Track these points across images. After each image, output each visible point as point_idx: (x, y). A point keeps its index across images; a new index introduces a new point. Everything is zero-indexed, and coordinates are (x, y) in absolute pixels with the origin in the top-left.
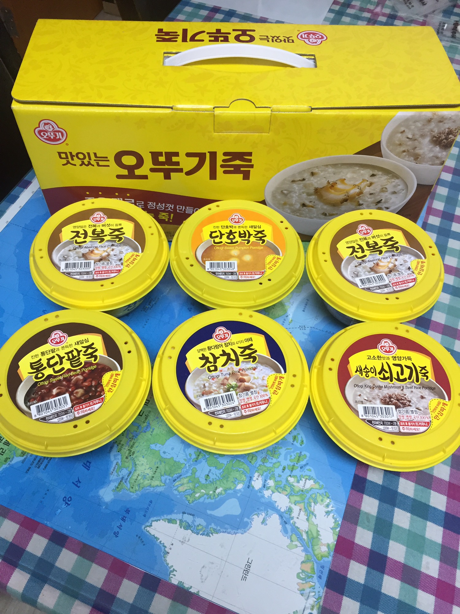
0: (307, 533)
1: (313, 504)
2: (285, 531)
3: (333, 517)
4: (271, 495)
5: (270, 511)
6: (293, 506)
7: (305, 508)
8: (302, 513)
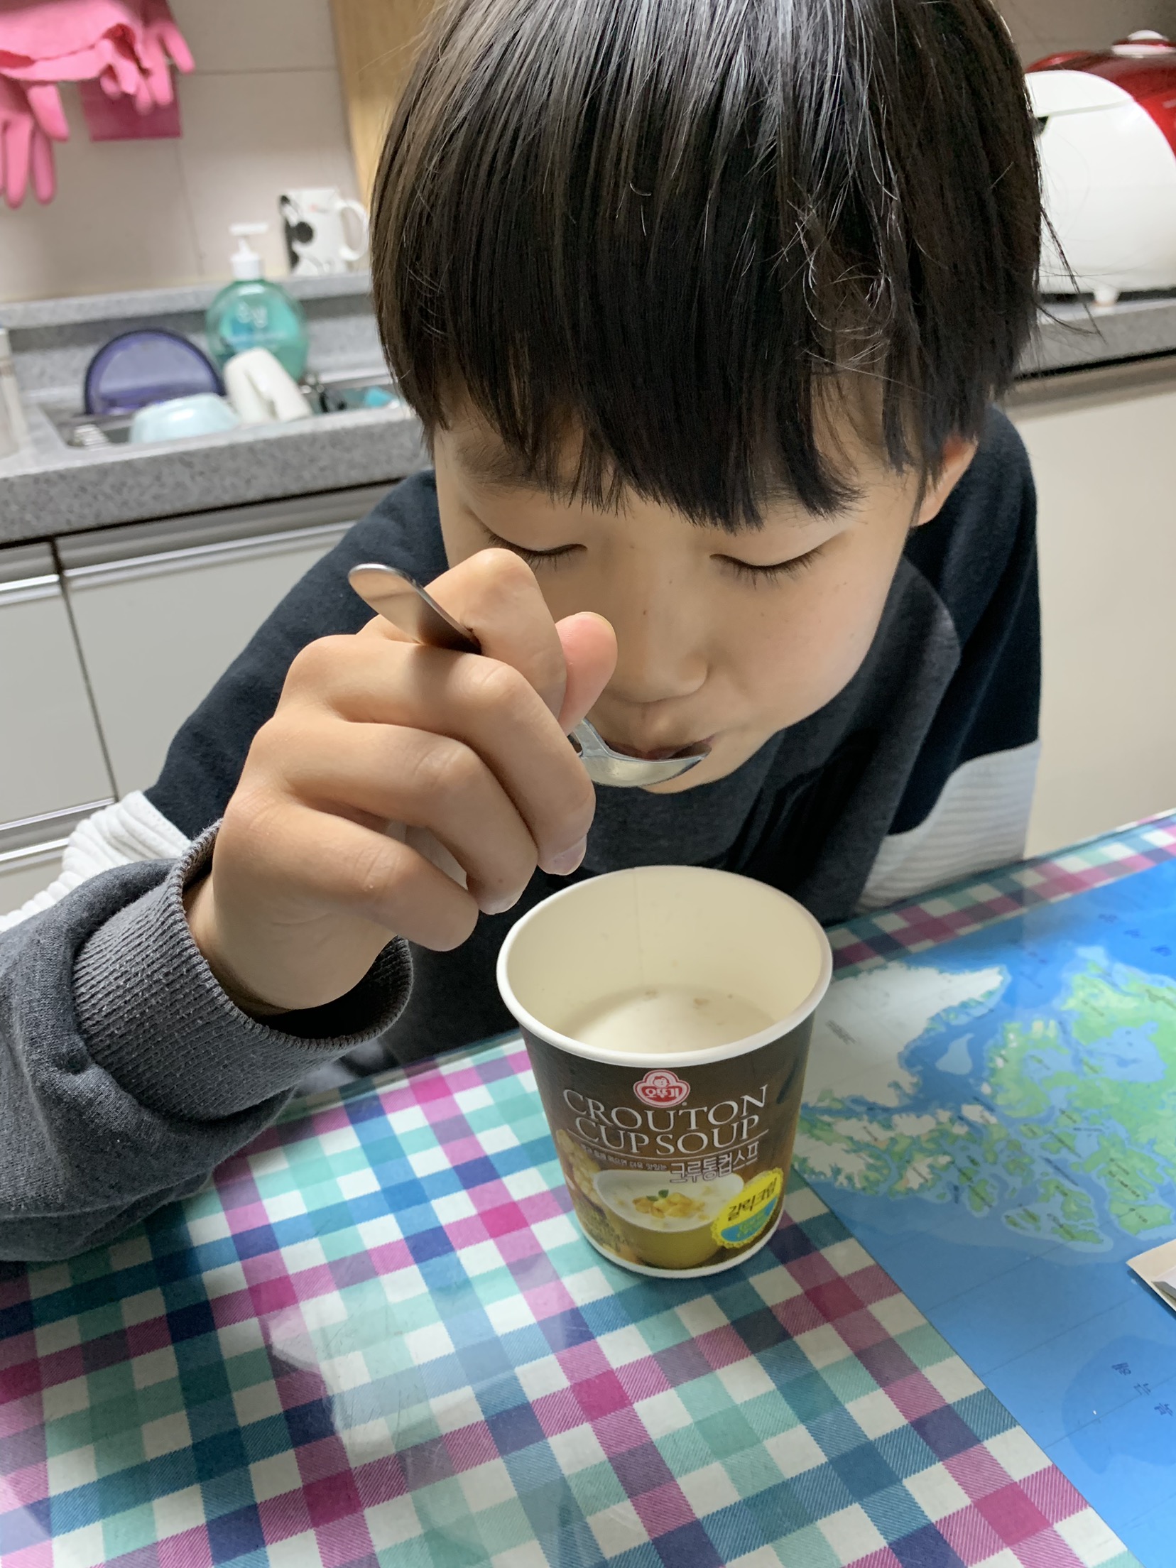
0: (829, 1125)
1: (871, 1161)
2: (857, 1101)
3: (821, 1173)
4: (937, 1119)
5: (907, 1101)
6: (891, 1134)
7: (874, 1147)
8: (867, 1138)
